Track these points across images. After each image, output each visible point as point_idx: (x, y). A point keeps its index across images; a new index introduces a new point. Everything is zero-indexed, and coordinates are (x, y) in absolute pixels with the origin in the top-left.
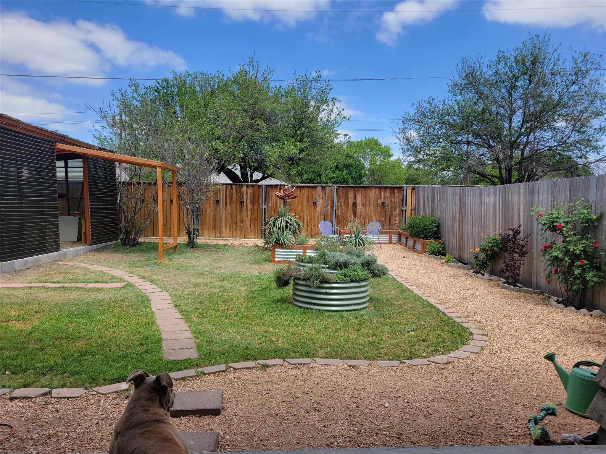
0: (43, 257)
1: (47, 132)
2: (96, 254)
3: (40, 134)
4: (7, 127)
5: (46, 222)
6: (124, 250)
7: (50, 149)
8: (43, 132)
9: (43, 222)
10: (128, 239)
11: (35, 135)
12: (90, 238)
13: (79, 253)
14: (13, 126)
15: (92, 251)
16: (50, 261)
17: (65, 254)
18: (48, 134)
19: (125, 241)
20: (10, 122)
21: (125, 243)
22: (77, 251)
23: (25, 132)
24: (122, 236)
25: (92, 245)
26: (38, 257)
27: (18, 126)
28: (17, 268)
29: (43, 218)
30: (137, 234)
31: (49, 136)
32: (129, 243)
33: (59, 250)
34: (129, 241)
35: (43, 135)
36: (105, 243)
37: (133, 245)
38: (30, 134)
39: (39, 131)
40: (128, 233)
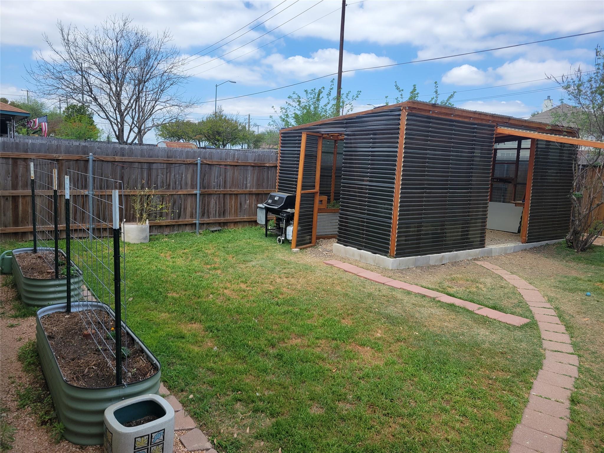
0: (463, 254)
1: (487, 115)
2: (529, 255)
3: (478, 119)
4: (440, 116)
5: (472, 215)
6: (567, 255)
7: (488, 134)
8: (482, 116)
9: (468, 216)
10: (576, 241)
11: (472, 121)
12: (526, 235)
13: (508, 252)
14: (447, 114)
15: (525, 250)
16: (470, 258)
17: (491, 251)
18: (488, 118)
19: (572, 243)
20: (443, 111)
21: (571, 245)
22: (506, 249)
23: (460, 119)
24: (568, 237)
25: (527, 243)
26: (456, 253)
27: (451, 114)
28: (432, 263)
29: (469, 212)
30: (591, 235)
31: (490, 120)
32: (577, 246)
33: (484, 247)
34: (578, 243)
35: (482, 120)
36: (546, 242)
37: (583, 250)
38: (466, 120)
39: (476, 116)
40: (578, 233)
